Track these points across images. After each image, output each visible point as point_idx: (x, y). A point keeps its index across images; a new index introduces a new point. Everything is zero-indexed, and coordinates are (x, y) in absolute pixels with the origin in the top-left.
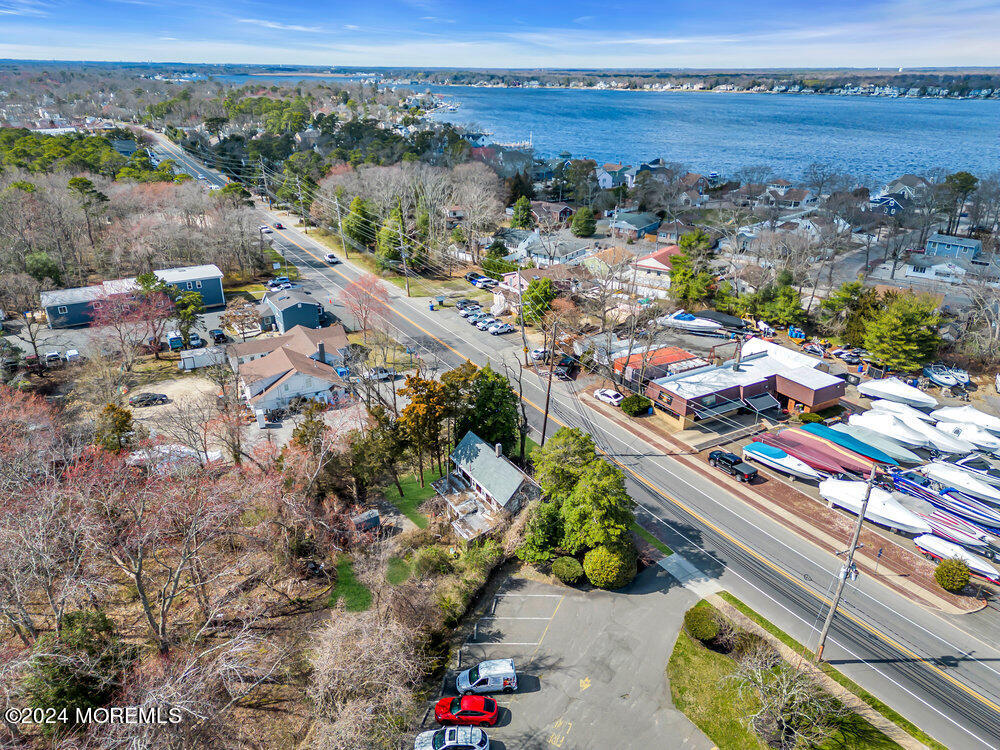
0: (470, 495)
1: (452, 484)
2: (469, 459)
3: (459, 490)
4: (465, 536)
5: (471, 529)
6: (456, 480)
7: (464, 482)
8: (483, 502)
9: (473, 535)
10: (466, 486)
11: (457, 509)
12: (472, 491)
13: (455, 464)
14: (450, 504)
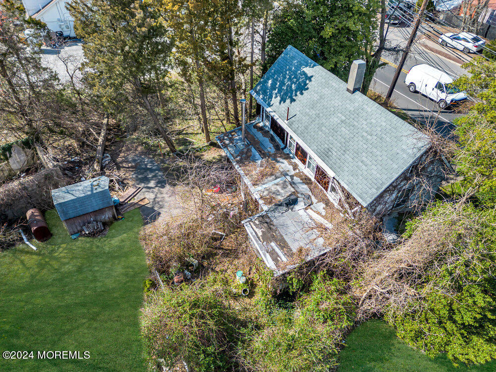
0: (284, 165)
1: (252, 141)
2: (287, 96)
3: (264, 155)
4: (270, 263)
5: (283, 245)
6: (259, 135)
7: (272, 139)
8: (307, 181)
9: (287, 263)
10: (277, 147)
11: (256, 192)
12: (287, 157)
13: (258, 107)
14: (247, 181)
